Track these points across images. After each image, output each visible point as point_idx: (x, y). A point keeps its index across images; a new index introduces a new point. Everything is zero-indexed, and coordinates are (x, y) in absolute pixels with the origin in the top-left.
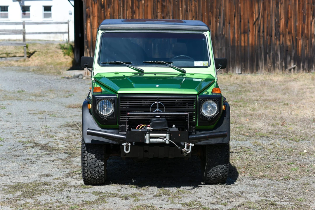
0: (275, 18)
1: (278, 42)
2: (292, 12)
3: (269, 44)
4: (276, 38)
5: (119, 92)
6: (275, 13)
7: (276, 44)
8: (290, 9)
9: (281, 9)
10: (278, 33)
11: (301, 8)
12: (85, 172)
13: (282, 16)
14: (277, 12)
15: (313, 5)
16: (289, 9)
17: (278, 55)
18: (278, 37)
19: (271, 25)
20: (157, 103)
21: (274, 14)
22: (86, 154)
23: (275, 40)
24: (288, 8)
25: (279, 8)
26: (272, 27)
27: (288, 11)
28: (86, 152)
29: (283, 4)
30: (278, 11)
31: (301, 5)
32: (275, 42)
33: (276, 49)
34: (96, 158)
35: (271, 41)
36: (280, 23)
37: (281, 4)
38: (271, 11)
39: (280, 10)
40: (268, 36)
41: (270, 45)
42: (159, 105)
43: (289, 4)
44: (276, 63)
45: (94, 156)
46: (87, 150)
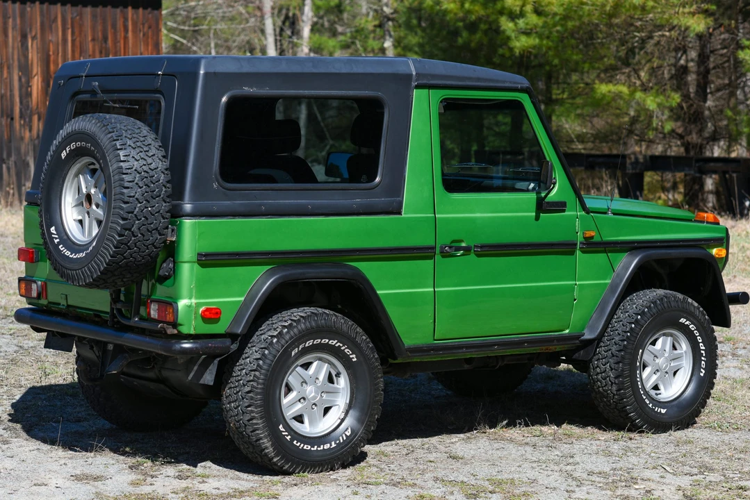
0: (20, 74)
1: (27, 134)
2: (57, 59)
3: (6, 137)
4: (22, 122)
6: (19, 60)
7: (22, 139)
8: (53, 54)
9: (32, 52)
10: (29, 112)
11: (79, 50)
13: (36, 69)
14: (22, 60)
15: (104, 45)
16: (51, 53)
17: (28, 165)
18: (27, 120)
19: (11, 91)
21: (16, 63)
23: (20, 130)
24: (49, 51)
25: (27, 48)
26: (12, 96)
27: (49, 56)
29: (36, 39)
30: (26, 57)
31: (77, 43)
32: (20, 133)
33: (23, 150)
35: (10, 131)
36: (31, 87)
37: (34, 38)
38: (11, 58)
39: (30, 55)
40: (5, 118)
41: (10, 141)
43: (50, 41)
44: (24, 185)
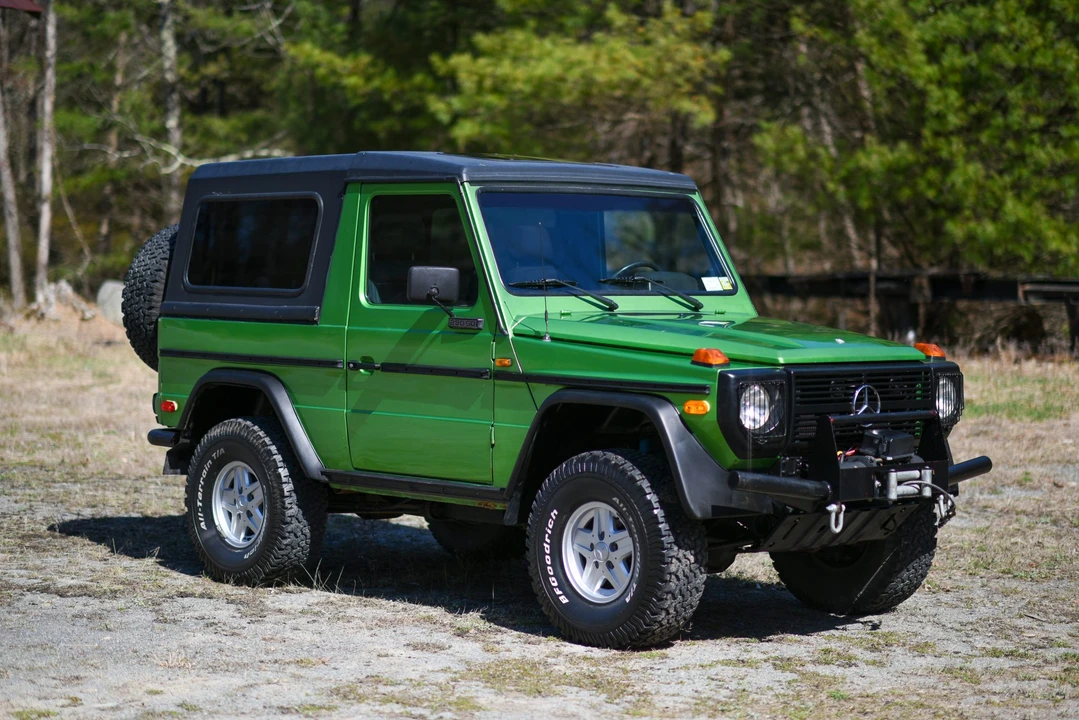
5: (781, 360)
12: (662, 609)
20: (864, 389)
22: (675, 554)
28: (676, 548)
34: (696, 561)
42: (869, 394)
45: (692, 558)
46: (676, 543)
